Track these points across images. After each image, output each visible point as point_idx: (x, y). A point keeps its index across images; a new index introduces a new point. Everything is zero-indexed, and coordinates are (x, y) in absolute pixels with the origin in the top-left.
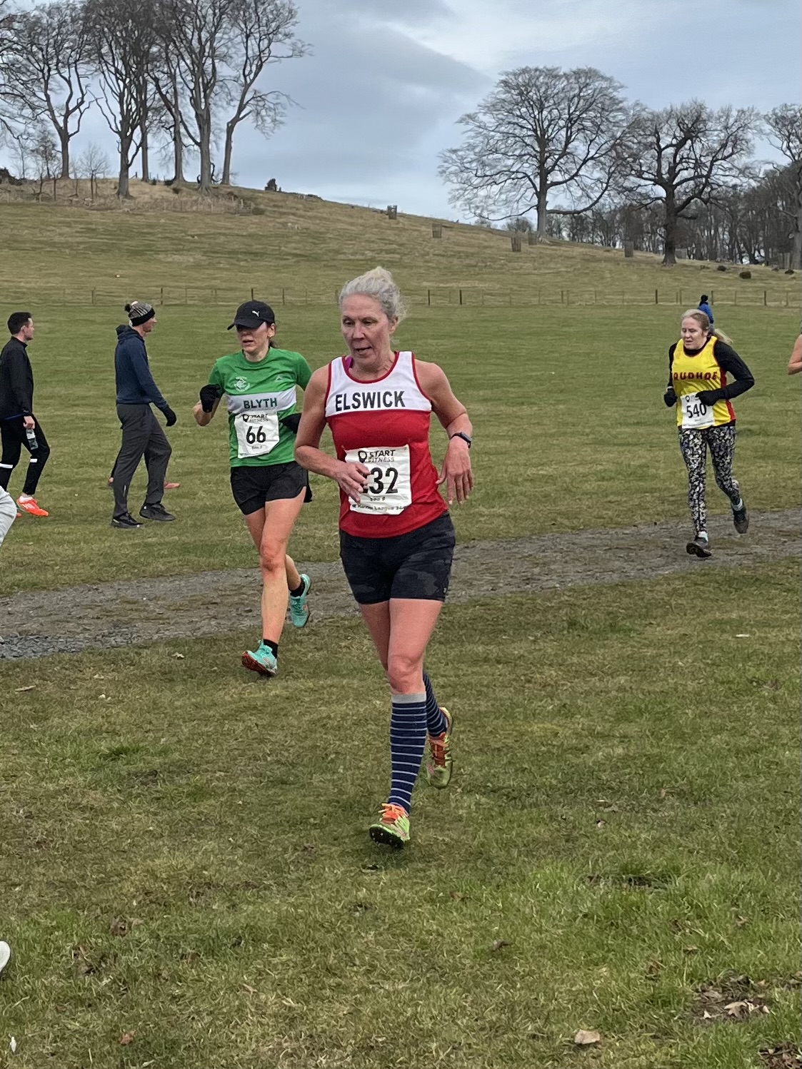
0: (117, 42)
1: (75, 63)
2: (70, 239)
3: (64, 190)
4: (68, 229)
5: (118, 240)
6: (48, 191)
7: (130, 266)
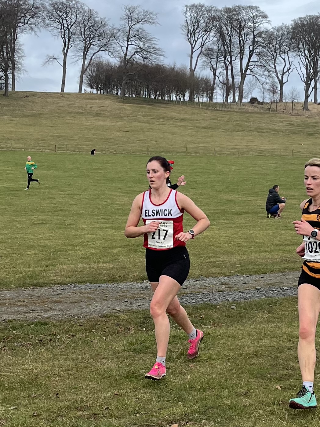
0: (306, 43)
1: (288, 52)
2: (283, 128)
3: (280, 107)
4: (281, 124)
5: (303, 129)
6: (274, 108)
7: (308, 140)
